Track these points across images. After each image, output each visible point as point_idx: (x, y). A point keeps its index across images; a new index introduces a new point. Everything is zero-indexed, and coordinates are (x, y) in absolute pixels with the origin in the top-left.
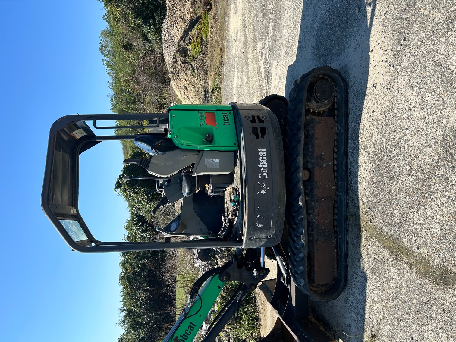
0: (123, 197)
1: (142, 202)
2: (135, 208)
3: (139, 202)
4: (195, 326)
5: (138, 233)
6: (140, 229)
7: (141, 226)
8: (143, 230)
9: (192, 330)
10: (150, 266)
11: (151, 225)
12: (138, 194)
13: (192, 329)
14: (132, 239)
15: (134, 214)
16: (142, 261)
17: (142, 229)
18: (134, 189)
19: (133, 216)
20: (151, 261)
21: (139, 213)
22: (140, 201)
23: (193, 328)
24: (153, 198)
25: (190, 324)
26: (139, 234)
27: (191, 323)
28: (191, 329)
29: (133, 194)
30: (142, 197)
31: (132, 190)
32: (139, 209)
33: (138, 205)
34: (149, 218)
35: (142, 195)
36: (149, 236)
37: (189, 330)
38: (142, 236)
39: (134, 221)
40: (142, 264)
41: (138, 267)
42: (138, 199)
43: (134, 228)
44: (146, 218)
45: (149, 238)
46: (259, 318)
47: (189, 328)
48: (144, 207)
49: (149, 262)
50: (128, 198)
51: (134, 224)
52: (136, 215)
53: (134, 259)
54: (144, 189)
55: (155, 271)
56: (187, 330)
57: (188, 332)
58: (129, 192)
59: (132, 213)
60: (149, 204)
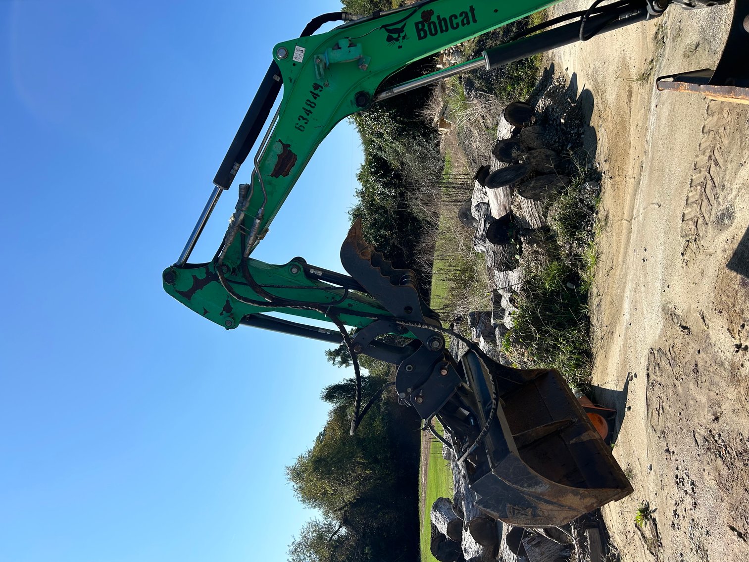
0: (355, 125)
1: (386, 136)
2: (374, 145)
3: (380, 135)
4: (475, 21)
5: (378, 188)
6: (380, 181)
7: (382, 176)
8: (386, 184)
9: (463, 24)
10: (394, 241)
11: (398, 176)
12: (380, 121)
13: (465, 21)
14: (368, 196)
15: (371, 155)
16: (383, 232)
17: (384, 181)
18: (373, 112)
19: (370, 159)
20: (395, 233)
21: (381, 154)
22: (382, 133)
23: (468, 23)
24: (403, 130)
26: (379, 187)
27: (472, 9)
28: (463, 21)
29: (371, 120)
30: (386, 127)
31: (370, 114)
32: (380, 147)
33: (378, 141)
34: (395, 164)
35: (386, 124)
36: (393, 194)
37: (459, 20)
38: (383, 193)
39: (372, 167)
40: (381, 236)
41: (376, 240)
42: (379, 130)
43: (371, 179)
44: (390, 164)
45: (395, 197)
46: (592, 355)
47: (460, 15)
48: (387, 145)
49: (392, 234)
50: (364, 128)
51: (372, 173)
52: (375, 156)
53: (370, 228)
54: (390, 113)
55: (401, 249)
56: (456, 17)
57: (455, 21)
58: (366, 117)
59: (368, 154)
60: (397, 141)
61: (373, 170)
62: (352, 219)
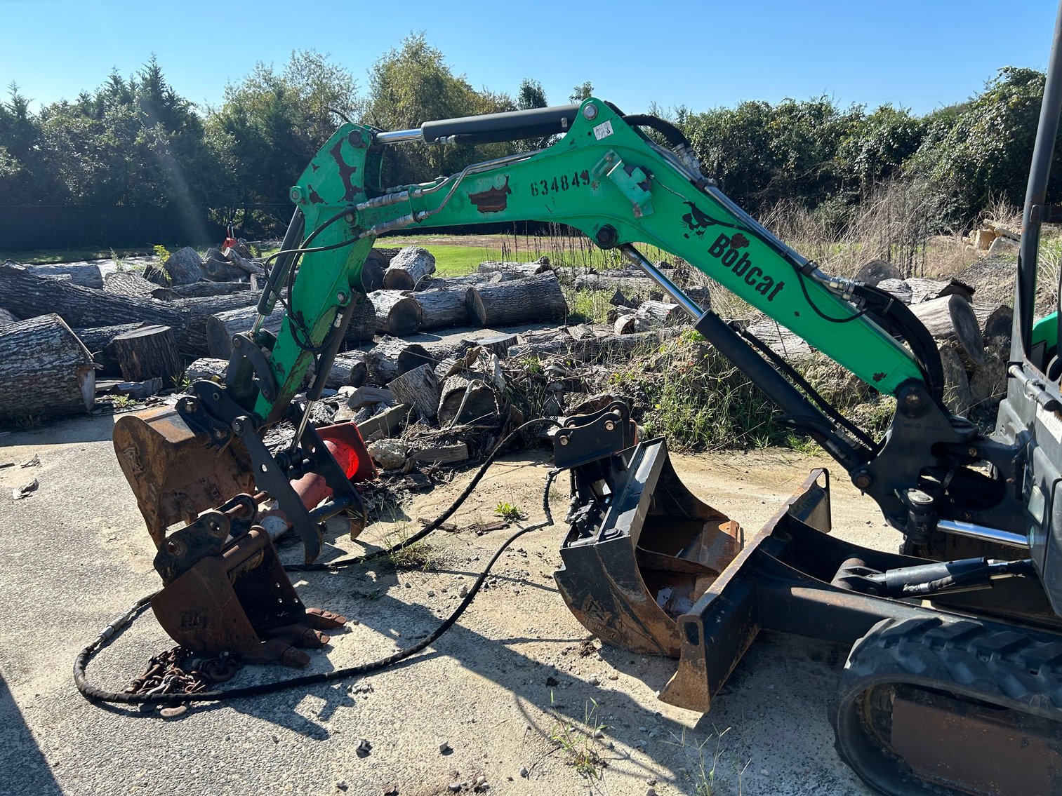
0: (982, 92)
1: (961, 146)
2: (944, 128)
3: (962, 137)
4: (770, 298)
5: (868, 141)
6: (880, 144)
7: (889, 146)
8: (875, 154)
9: (758, 288)
10: (779, 174)
11: (887, 172)
12: (989, 135)
13: (762, 288)
14: (853, 126)
15: (926, 126)
16: (793, 155)
17: (878, 151)
18: (1005, 122)
19: (918, 124)
20: (791, 176)
21: (927, 141)
22: (965, 140)
23: (763, 292)
24: (970, 175)
25: (776, 282)
26: (868, 143)
27: (780, 286)
28: (761, 285)
29: (991, 119)
30: (978, 146)
31: (1002, 117)
32: (939, 140)
33: (953, 134)
34: (909, 166)
35: (983, 144)
36: (856, 168)
37: (760, 280)
38: (859, 150)
39: (905, 129)
40: (785, 154)
41: (778, 147)
42: (971, 134)
43: (884, 130)
44: (910, 158)
45: (851, 171)
47: (766, 278)
48: (945, 150)
49: (788, 171)
50: (977, 107)
51: (894, 129)
52: (924, 132)
53: (799, 135)
54: (1002, 150)
55: (764, 187)
56: (760, 274)
57: (754, 276)
58: (998, 109)
59: (928, 122)
60: (952, 166)
61: (899, 130)
62: (814, 103)
